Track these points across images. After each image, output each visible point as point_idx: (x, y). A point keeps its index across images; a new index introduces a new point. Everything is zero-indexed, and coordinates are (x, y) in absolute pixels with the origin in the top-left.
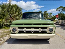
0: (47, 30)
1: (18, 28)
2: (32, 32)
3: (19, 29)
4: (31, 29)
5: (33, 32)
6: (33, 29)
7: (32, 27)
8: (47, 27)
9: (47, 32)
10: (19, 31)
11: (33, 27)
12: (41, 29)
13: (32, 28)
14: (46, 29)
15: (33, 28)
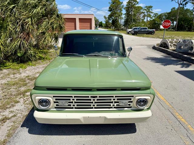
0: (132, 102)
1: (54, 97)
2: (92, 106)
3: (56, 99)
4: (90, 100)
5: (96, 106)
6: (96, 101)
7: (91, 97)
8: (133, 96)
9: (131, 107)
10: (57, 105)
11: (97, 97)
12: (116, 101)
13: (92, 99)
14: (131, 99)
15: (96, 99)
